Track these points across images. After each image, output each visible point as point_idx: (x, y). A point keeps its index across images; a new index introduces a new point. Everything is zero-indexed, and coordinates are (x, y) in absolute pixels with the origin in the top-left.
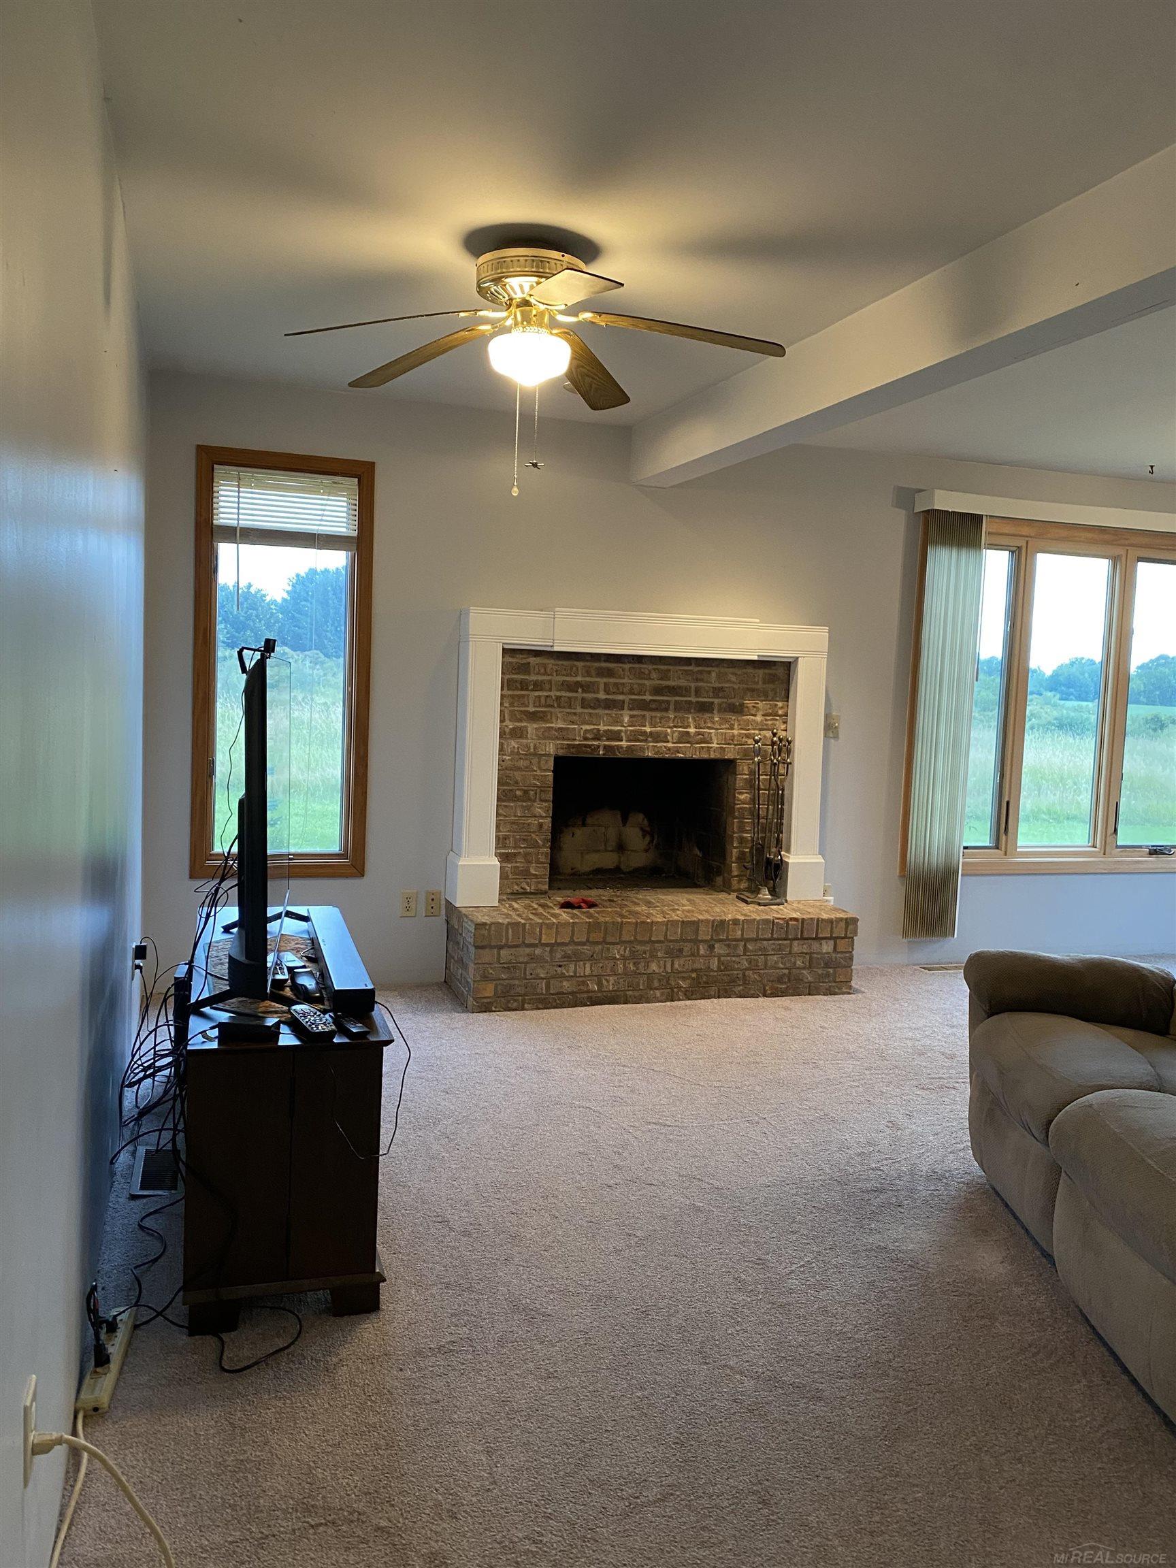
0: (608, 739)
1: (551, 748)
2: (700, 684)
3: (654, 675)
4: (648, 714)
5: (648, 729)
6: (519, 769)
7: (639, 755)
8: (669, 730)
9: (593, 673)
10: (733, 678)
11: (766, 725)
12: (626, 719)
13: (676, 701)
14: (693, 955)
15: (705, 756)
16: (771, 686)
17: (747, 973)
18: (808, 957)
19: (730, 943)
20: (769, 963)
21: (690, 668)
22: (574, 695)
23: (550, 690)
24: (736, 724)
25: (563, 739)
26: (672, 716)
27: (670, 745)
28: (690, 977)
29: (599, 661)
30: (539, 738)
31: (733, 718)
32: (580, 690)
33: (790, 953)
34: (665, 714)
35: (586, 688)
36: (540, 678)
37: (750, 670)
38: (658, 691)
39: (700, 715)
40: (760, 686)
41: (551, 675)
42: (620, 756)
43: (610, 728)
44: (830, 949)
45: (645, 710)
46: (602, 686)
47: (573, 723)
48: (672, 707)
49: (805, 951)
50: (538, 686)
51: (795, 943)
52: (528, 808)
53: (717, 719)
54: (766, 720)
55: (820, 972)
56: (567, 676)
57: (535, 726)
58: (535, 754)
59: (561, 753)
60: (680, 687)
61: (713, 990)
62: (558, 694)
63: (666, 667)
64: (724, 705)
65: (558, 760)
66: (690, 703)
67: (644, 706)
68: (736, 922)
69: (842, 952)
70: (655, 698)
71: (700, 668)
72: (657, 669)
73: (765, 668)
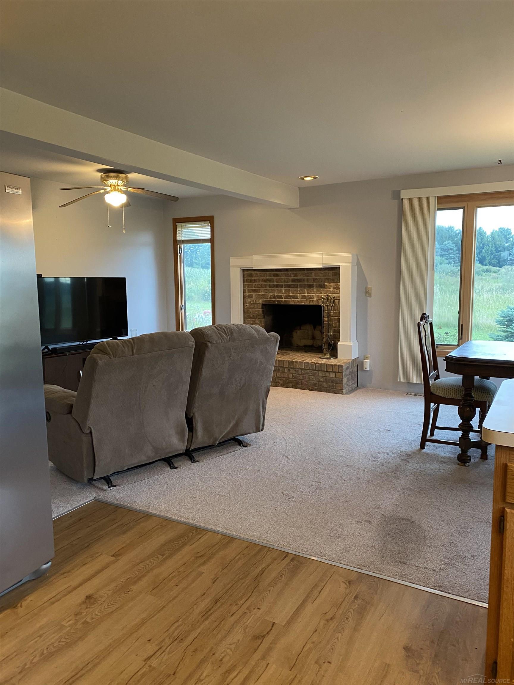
0: (278, 298)
1: (260, 301)
2: (309, 278)
3: (292, 275)
4: (291, 289)
5: (291, 294)
6: (251, 308)
7: (288, 303)
8: (298, 295)
9: (272, 276)
10: (321, 275)
11: (334, 292)
12: (283, 291)
13: (300, 284)
14: (283, 372)
15: (312, 304)
16: (336, 277)
17: (302, 381)
18: (325, 378)
19: (296, 370)
20: (310, 378)
21: (305, 272)
22: (266, 283)
23: (259, 282)
24: (323, 292)
25: (264, 298)
26: (299, 290)
27: (299, 300)
28: (282, 380)
29: (274, 271)
30: (256, 298)
31: (322, 289)
32: (268, 282)
33: (318, 376)
34: (297, 289)
35: (270, 281)
36: (256, 278)
37: (327, 271)
38: (293, 281)
39: (309, 289)
40: (331, 277)
41: (259, 277)
42: (282, 304)
43: (278, 294)
44: (334, 376)
45: (290, 287)
46: (275, 280)
47: (266, 293)
48: (299, 286)
49: (323, 375)
50: (255, 281)
51: (320, 372)
52: (254, 321)
53: (315, 290)
54: (334, 290)
55: (330, 384)
56: (264, 277)
57: (255, 294)
58: (256, 303)
59: (263, 303)
60: (301, 279)
61: (291, 385)
62: (262, 283)
63: (296, 272)
64: (318, 285)
65: (263, 305)
66: (305, 284)
67: (289, 286)
68: (296, 362)
69: (338, 378)
70: (293, 283)
71: (308, 272)
72: (293, 273)
73: (333, 270)
